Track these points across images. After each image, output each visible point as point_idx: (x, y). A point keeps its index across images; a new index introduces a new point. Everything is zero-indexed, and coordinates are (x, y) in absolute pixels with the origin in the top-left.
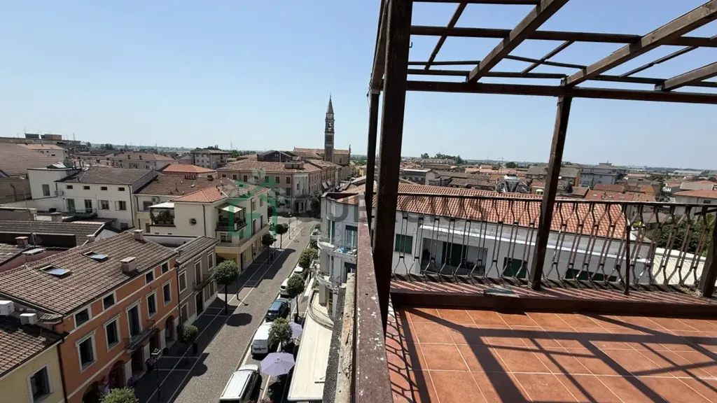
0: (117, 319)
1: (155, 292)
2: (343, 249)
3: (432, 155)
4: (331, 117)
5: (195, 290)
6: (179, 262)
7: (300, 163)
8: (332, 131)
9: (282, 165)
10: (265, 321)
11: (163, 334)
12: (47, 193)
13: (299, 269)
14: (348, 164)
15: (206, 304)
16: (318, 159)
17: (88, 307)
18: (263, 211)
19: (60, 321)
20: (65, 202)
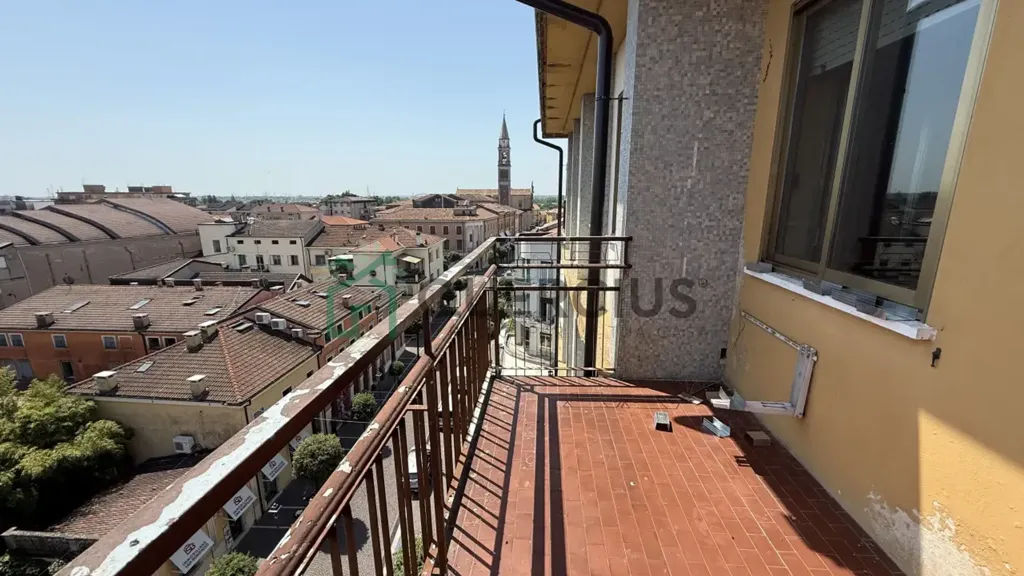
4: (506, 143)
7: (472, 208)
8: (508, 164)
9: (451, 211)
12: (218, 250)
14: (531, 209)
16: (492, 203)
19: (319, 336)
20: (237, 258)
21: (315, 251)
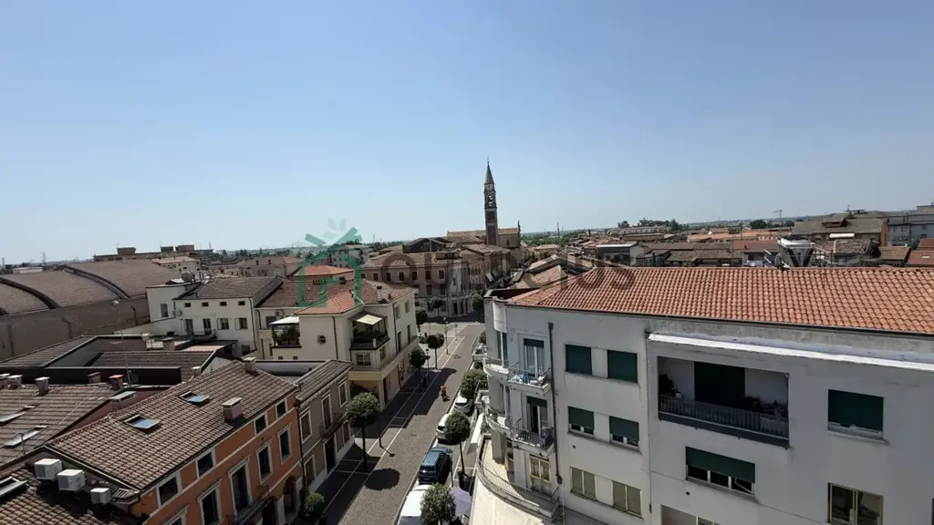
0: (217, 488)
1: (268, 445)
2: (522, 376)
3: (633, 222)
4: (491, 187)
5: (323, 436)
6: (301, 399)
7: (455, 251)
8: (494, 206)
10: (417, 482)
11: (280, 504)
12: (165, 314)
13: (461, 400)
14: (518, 246)
15: (340, 455)
16: (478, 243)
17: (177, 474)
18: (410, 318)
19: (136, 500)
20: (183, 323)
21: (266, 312)
